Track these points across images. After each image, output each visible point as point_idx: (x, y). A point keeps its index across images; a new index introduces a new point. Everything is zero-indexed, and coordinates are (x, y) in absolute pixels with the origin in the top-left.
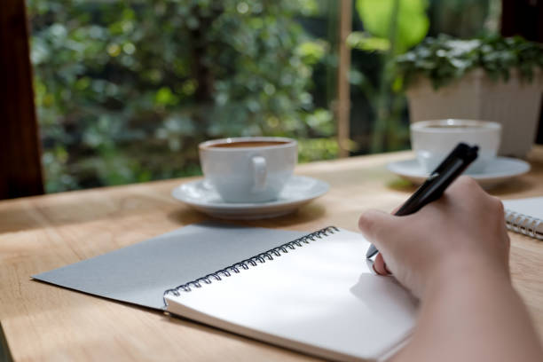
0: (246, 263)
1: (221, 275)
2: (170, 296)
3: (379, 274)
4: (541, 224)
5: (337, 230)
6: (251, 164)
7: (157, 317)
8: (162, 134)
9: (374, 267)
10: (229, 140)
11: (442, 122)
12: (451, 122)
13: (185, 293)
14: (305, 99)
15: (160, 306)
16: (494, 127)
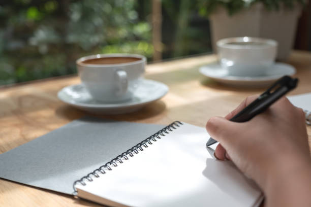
0: (125, 154)
1: (111, 166)
2: (79, 186)
3: (218, 159)
4: (310, 115)
5: (181, 124)
6: (116, 77)
7: (70, 201)
8: (33, 41)
9: (215, 154)
10: (98, 56)
11: (239, 40)
12: (246, 39)
13: (89, 182)
14: (132, 15)
15: (70, 191)
16: (272, 44)
